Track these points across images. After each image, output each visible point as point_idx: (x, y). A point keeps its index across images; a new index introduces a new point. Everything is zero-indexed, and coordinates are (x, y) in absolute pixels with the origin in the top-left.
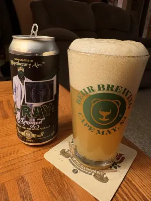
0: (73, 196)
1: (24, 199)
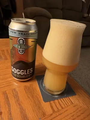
1: (15, 98)
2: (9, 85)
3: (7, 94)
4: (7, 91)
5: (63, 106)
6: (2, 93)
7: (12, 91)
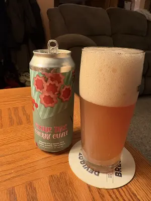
2: (19, 176)
4: (16, 188)
6: (6, 191)
7: (26, 188)
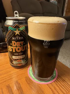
0: (40, 88)
2: (11, 79)
3: (10, 87)
5: (65, 93)
6: (5, 87)
7: (15, 84)
